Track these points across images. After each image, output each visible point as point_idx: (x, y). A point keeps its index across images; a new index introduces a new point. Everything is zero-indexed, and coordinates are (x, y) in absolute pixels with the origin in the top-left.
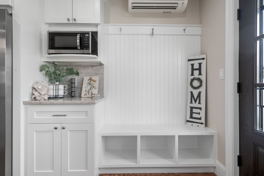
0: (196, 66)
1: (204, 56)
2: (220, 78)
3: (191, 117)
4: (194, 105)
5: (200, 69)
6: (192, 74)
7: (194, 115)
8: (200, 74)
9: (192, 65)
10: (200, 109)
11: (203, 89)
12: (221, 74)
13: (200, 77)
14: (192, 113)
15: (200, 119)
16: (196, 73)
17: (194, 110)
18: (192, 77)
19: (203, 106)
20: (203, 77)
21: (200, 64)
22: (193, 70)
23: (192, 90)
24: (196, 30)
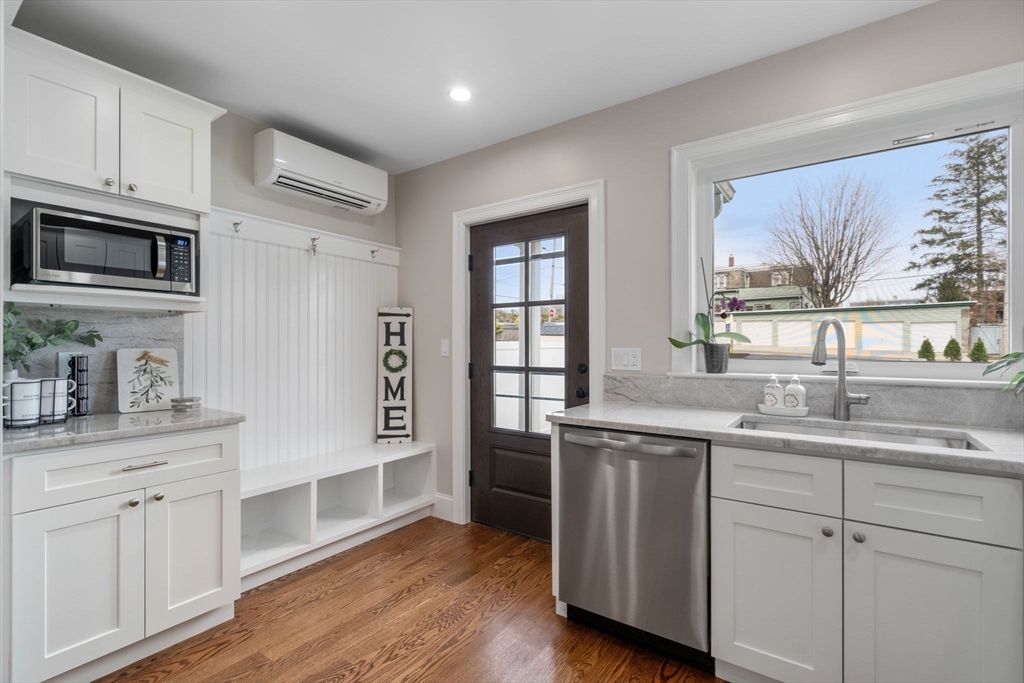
0: (395, 328)
1: (410, 311)
2: (443, 355)
3: (387, 427)
4: (392, 403)
5: (401, 334)
6: (388, 343)
7: (393, 423)
8: (402, 343)
9: (388, 325)
10: (404, 409)
11: (407, 372)
12: (444, 348)
13: (402, 348)
14: (387, 418)
15: (404, 428)
16: (395, 341)
17: (393, 414)
18: (388, 349)
19: (407, 403)
20: (407, 350)
21: (402, 325)
22: (389, 334)
23: (387, 373)
24: (390, 255)
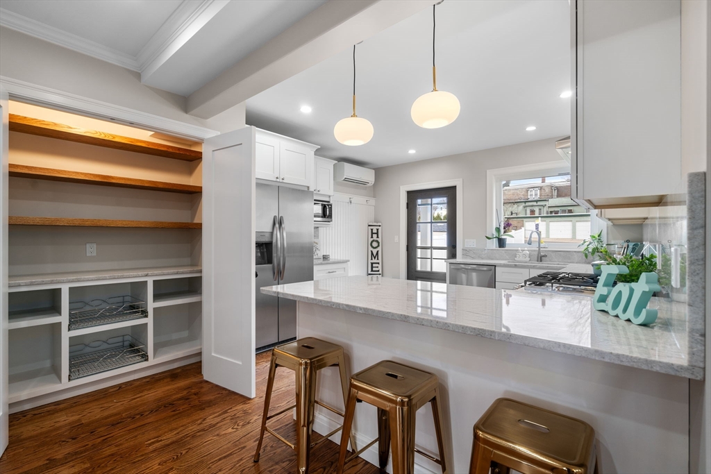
0: (375, 231)
1: (380, 224)
2: (396, 242)
3: (372, 271)
4: (374, 261)
5: (377, 233)
6: (372, 237)
7: (374, 269)
8: (378, 237)
9: (372, 230)
10: (378, 263)
11: (379, 249)
12: (396, 239)
13: (377, 239)
14: (372, 267)
15: (378, 271)
16: (375, 236)
17: (374, 265)
18: (372, 239)
19: (380, 261)
20: (379, 240)
21: (378, 230)
22: (372, 233)
23: (372, 249)
24: (372, 201)
